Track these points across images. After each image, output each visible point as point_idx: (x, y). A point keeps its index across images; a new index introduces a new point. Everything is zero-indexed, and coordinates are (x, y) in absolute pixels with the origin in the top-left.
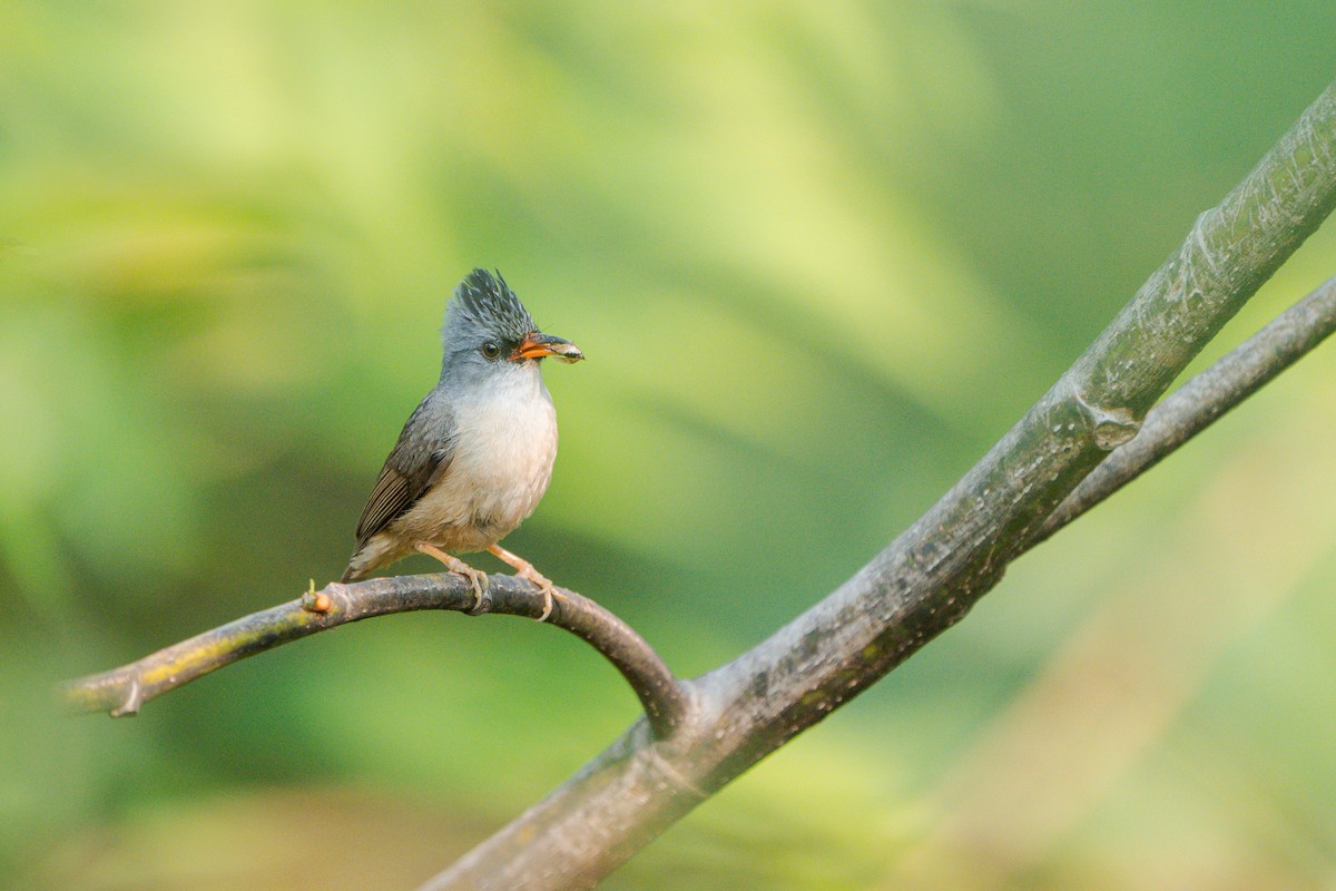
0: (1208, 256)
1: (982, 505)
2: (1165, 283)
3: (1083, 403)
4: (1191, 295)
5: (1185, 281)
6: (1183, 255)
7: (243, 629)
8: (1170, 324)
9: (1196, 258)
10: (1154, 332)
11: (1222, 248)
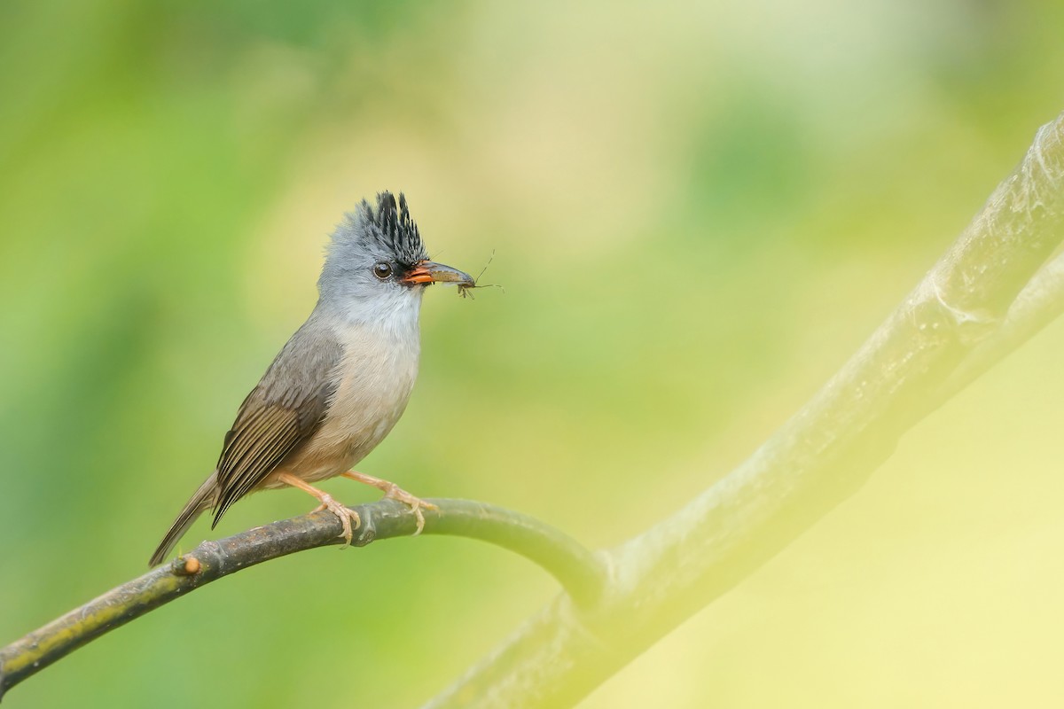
0: (1047, 172)
1: (861, 395)
2: (1011, 194)
3: (944, 304)
4: (1034, 207)
5: (1027, 193)
6: (1024, 169)
7: (109, 603)
8: (1018, 233)
9: (1036, 172)
10: (1004, 240)
11: (1058, 164)
